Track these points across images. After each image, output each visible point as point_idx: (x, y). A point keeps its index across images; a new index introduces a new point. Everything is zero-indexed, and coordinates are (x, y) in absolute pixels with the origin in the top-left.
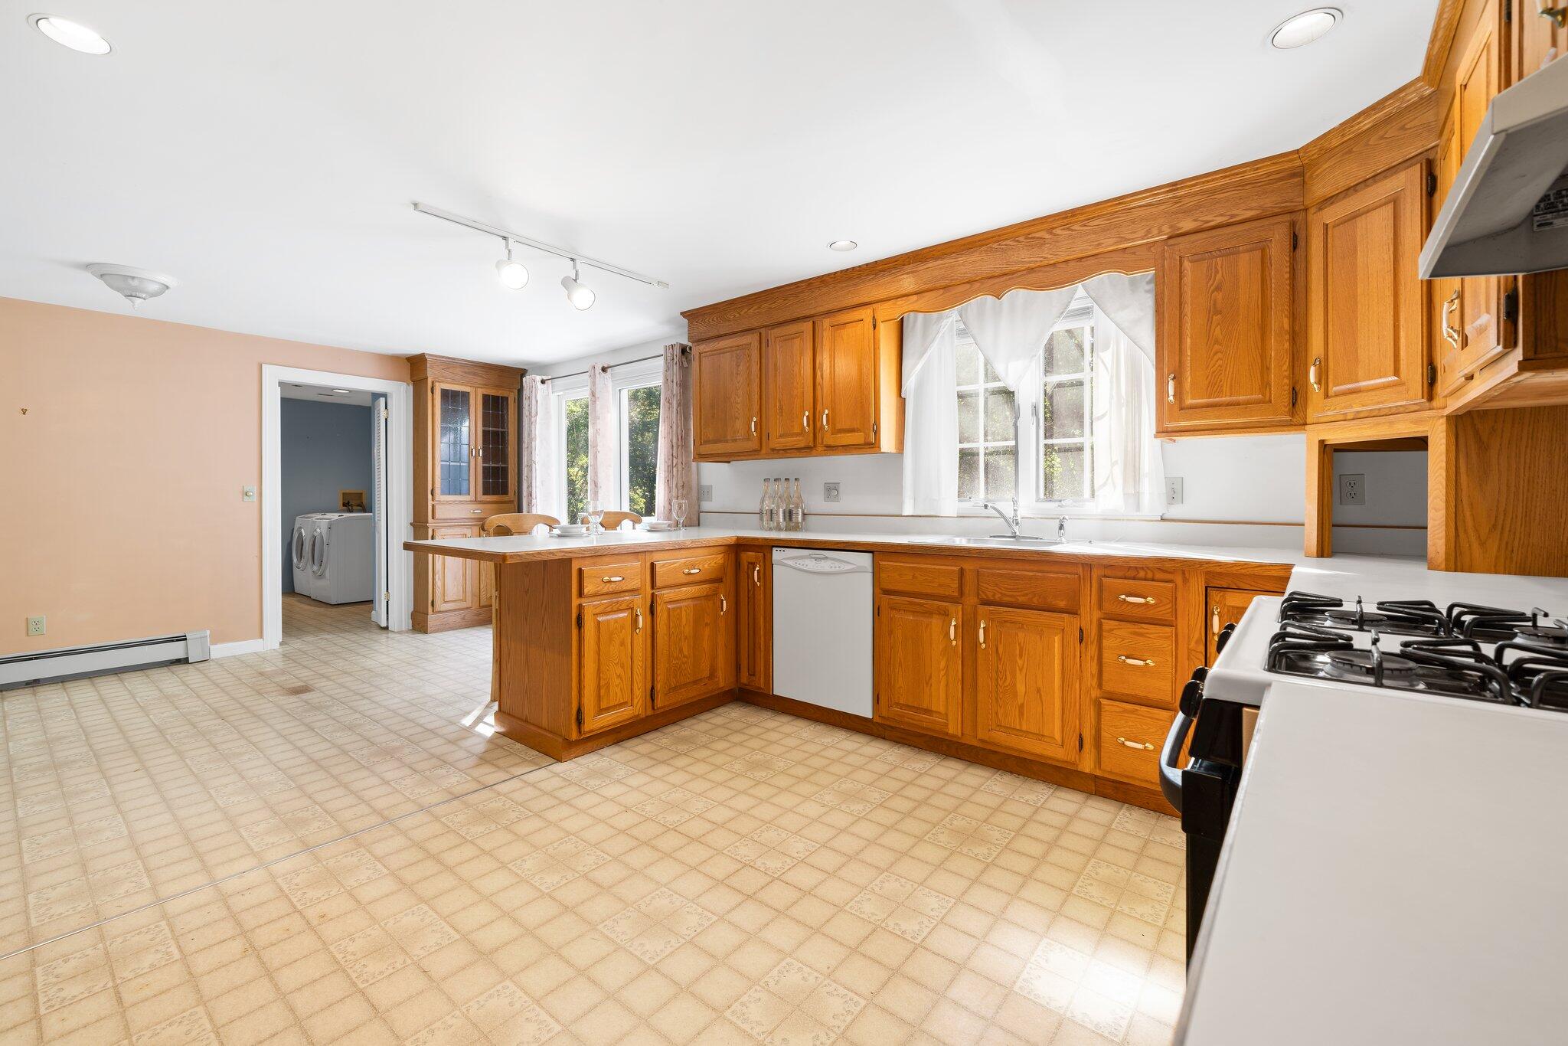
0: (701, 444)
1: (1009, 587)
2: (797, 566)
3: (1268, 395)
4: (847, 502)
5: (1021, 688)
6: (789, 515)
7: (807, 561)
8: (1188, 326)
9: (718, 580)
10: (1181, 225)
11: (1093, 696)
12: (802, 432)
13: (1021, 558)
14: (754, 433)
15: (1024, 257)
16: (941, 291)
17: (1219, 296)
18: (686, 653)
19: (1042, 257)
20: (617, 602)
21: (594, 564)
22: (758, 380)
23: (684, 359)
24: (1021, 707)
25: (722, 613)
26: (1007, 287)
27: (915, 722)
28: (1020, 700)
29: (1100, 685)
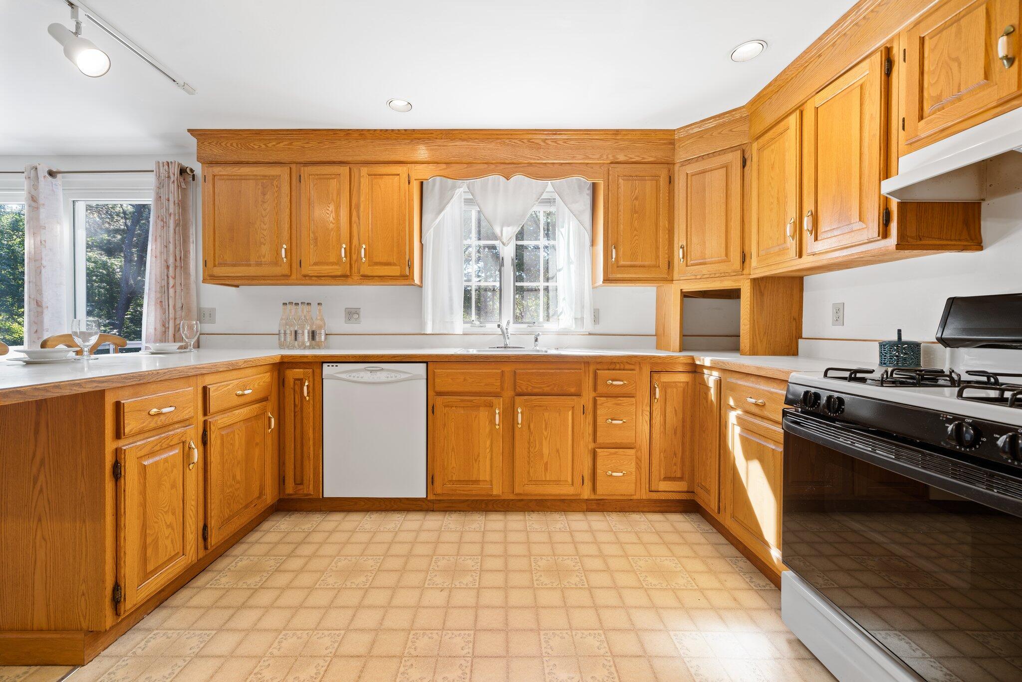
0: (215, 266)
1: (538, 381)
2: (352, 378)
3: (658, 263)
4: (366, 325)
5: (546, 451)
6: (313, 335)
7: (362, 374)
8: (622, 217)
9: (265, 399)
10: (618, 156)
11: (590, 448)
12: (339, 262)
13: (545, 360)
14: (285, 259)
15: (526, 154)
16: (466, 166)
17: (637, 203)
18: (238, 478)
19: (538, 157)
20: (167, 438)
21: (136, 395)
22: (288, 211)
23: (182, 180)
24: (546, 464)
25: (270, 430)
26: (515, 173)
27: (465, 493)
28: (545, 460)
29: (595, 441)
